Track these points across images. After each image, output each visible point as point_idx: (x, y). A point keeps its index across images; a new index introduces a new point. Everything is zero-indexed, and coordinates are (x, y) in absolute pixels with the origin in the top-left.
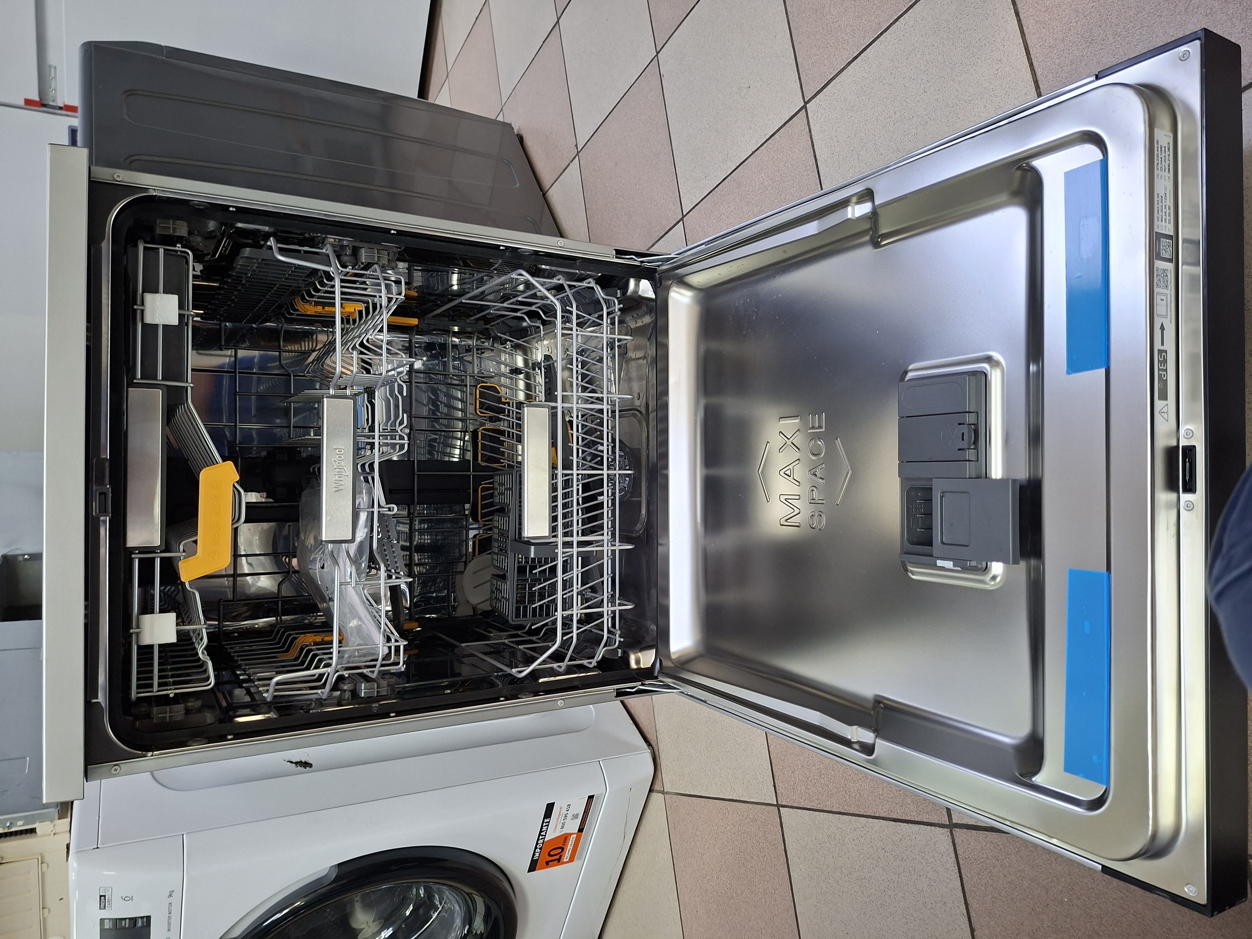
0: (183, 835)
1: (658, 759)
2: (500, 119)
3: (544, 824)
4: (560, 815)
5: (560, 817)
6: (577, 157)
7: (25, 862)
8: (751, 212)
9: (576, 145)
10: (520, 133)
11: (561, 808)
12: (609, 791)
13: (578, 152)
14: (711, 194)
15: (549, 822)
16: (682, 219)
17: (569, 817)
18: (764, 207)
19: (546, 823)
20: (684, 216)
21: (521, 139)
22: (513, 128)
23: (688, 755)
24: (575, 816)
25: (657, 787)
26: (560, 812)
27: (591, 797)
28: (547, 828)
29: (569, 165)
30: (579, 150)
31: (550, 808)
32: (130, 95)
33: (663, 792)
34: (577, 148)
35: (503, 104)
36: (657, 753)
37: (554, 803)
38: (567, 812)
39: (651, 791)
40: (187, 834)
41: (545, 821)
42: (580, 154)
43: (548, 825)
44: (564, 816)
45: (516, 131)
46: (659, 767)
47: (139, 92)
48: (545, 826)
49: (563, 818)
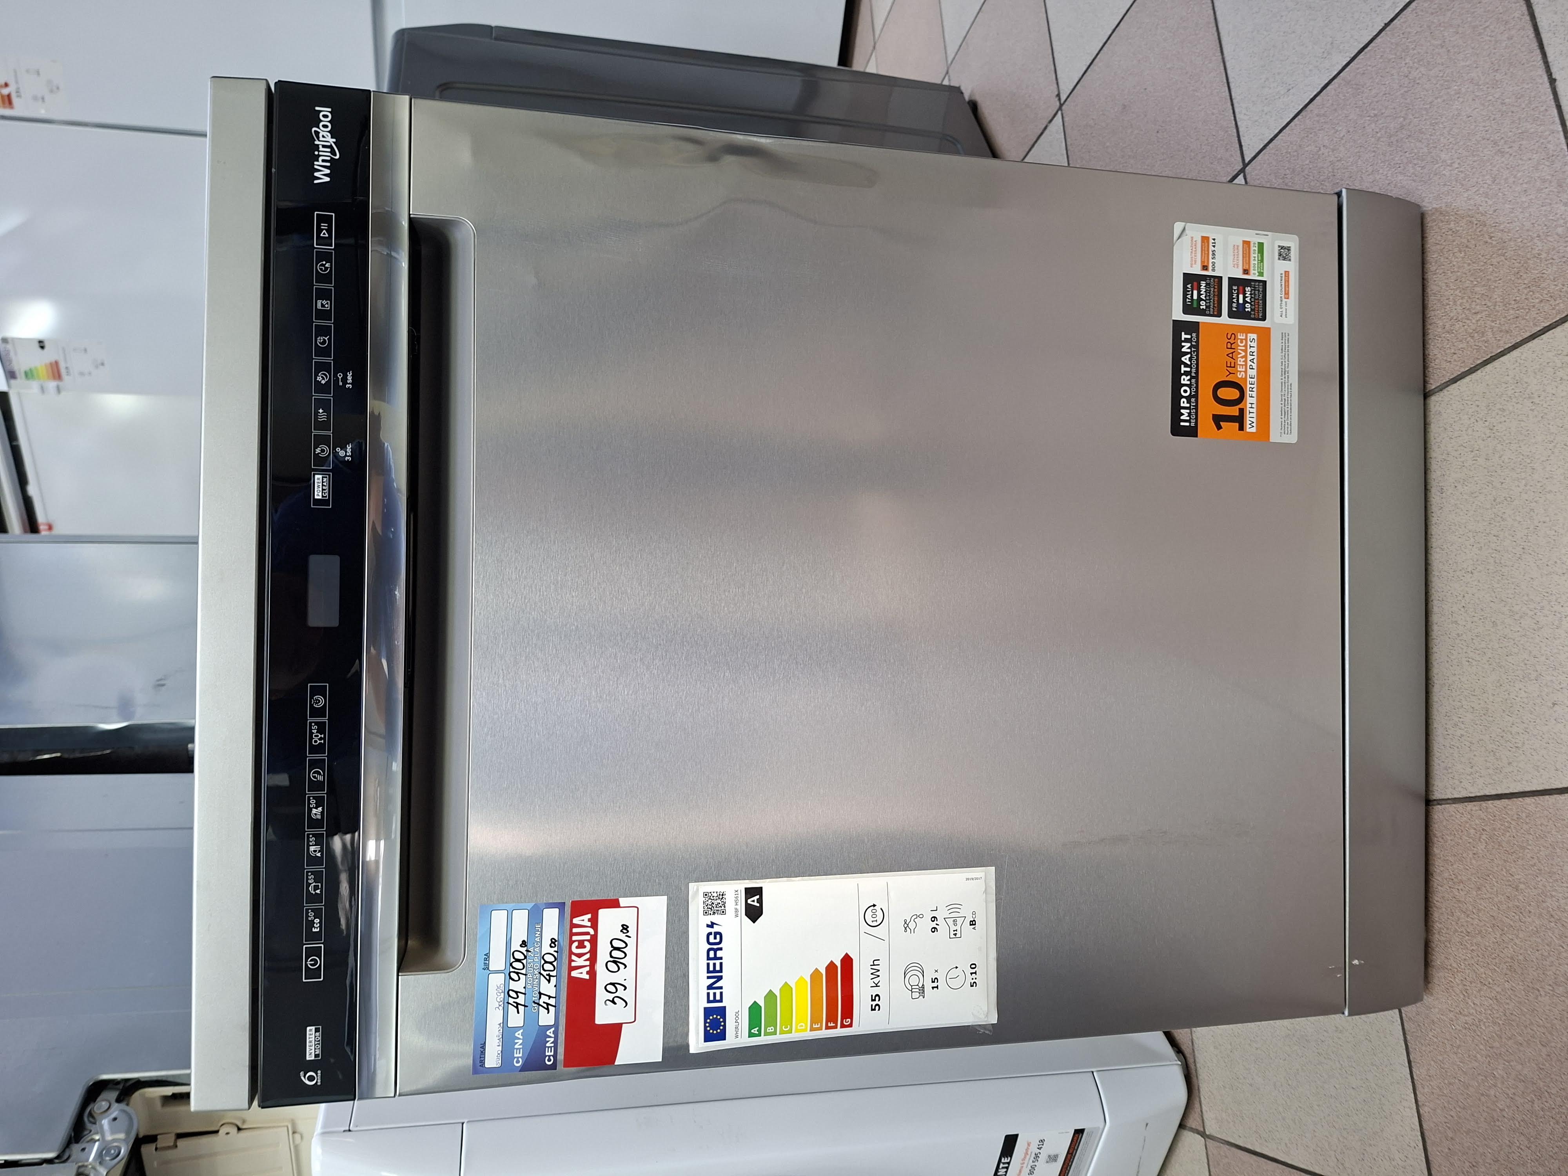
0: (463, 1124)
1: (1194, 1079)
2: (946, 82)
3: (1001, 1165)
4: (1027, 1153)
5: (1028, 1157)
6: (1060, 112)
7: (271, 1130)
8: (1383, 132)
9: (1058, 95)
10: (973, 98)
11: (1029, 1144)
12: (1110, 1127)
13: (1061, 105)
14: (1299, 117)
15: (1009, 1163)
16: (1242, 171)
17: (1043, 1157)
18: (1410, 117)
19: (1004, 1163)
20: (1245, 165)
21: (974, 106)
22: (962, 93)
23: (1251, 1085)
24: (1053, 1158)
25: (1192, 1122)
26: (1027, 1150)
27: (1079, 1133)
28: (1006, 1172)
29: (1045, 128)
30: (1062, 101)
31: (1010, 1143)
32: (445, 89)
33: (1203, 1134)
34: (1060, 99)
35: (949, 62)
36: (1192, 1066)
37: (1017, 1136)
38: (1039, 1151)
39: (1182, 1126)
40: (467, 1122)
41: (1003, 1160)
42: (1064, 107)
43: (1007, 1168)
44: (1033, 1155)
45: (967, 98)
46: (1195, 1092)
47: (458, 85)
48: (1003, 1168)
49: (1032, 1159)
